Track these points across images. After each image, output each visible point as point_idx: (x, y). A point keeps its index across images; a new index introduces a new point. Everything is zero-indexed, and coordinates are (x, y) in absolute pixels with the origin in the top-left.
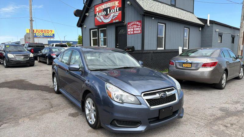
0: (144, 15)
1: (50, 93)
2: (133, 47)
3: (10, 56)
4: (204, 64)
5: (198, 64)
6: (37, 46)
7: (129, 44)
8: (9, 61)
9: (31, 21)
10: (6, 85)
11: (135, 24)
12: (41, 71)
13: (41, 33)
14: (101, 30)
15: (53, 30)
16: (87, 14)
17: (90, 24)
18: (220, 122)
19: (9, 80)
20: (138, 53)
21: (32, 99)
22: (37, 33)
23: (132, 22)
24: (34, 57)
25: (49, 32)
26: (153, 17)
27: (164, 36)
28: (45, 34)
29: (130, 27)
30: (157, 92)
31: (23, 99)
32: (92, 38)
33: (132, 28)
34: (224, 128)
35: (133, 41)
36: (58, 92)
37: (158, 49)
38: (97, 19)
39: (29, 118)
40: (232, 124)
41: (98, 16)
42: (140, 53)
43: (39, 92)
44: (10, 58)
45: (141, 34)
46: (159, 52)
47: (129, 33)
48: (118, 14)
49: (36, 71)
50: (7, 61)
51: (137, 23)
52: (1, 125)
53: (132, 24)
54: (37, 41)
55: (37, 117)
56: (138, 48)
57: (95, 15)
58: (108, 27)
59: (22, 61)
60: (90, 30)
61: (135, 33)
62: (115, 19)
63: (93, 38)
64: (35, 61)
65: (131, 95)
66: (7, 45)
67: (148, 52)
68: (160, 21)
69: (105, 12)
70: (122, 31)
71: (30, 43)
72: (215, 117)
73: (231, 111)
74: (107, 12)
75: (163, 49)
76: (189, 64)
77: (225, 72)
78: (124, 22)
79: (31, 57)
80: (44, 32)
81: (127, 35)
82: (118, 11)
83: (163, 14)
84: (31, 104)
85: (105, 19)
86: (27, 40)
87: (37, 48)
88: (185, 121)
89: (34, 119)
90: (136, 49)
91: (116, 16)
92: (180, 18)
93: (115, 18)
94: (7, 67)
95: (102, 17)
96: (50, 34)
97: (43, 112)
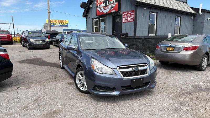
0: (137, 6)
1: (57, 68)
2: (127, 33)
3: (32, 40)
4: (186, 47)
5: (180, 47)
6: (53, 33)
7: (124, 31)
8: (31, 44)
9: (49, 12)
10: (26, 62)
11: (129, 14)
12: (54, 52)
13: (57, 22)
14: (101, 19)
15: (67, 21)
16: (91, 6)
17: (93, 14)
18: (188, 96)
19: (29, 58)
20: (131, 38)
21: (43, 72)
22: (55, 22)
23: (126, 12)
24: (49, 41)
25: (64, 22)
26: (145, 7)
27: (155, 24)
28: (61, 23)
29: (125, 16)
30: (131, 67)
31: (37, 71)
32: (94, 26)
33: (126, 17)
34: (189, 100)
35: (127, 29)
36: (63, 68)
37: (150, 35)
38: (99, 10)
39: (38, 84)
40: (198, 98)
41: (99, 7)
42: (132, 39)
43: (50, 67)
44: (32, 42)
45: (134, 22)
46: (150, 37)
47: (124, 21)
48: (115, 5)
49: (50, 52)
50: (29, 44)
51: (131, 13)
52: (19, 87)
53: (126, 13)
54: (53, 29)
55: (44, 84)
56: (131, 34)
57: (97, 6)
58: (107, 17)
59: (40, 45)
60: (93, 19)
61: (129, 22)
62: (113, 10)
63: (96, 26)
64: (50, 45)
65: (109, 68)
66: (30, 32)
67: (140, 38)
68: (151, 11)
69: (105, 4)
70: (118, 20)
71: (48, 31)
72: (185, 91)
73: (203, 88)
74: (106, 4)
75: (154, 35)
76: (172, 48)
77: (206, 55)
78: (120, 12)
79: (47, 42)
80: (60, 22)
81: (123, 23)
82: (115, 2)
83: (155, 4)
84: (41, 75)
85: (104, 9)
86: (46, 28)
87: (52, 35)
88: (157, 93)
89: (42, 85)
90: (129, 35)
91: (113, 7)
92: (171, 7)
93: (112, 8)
94: (30, 49)
95: (102, 8)
96: (65, 24)
97: (50, 80)
